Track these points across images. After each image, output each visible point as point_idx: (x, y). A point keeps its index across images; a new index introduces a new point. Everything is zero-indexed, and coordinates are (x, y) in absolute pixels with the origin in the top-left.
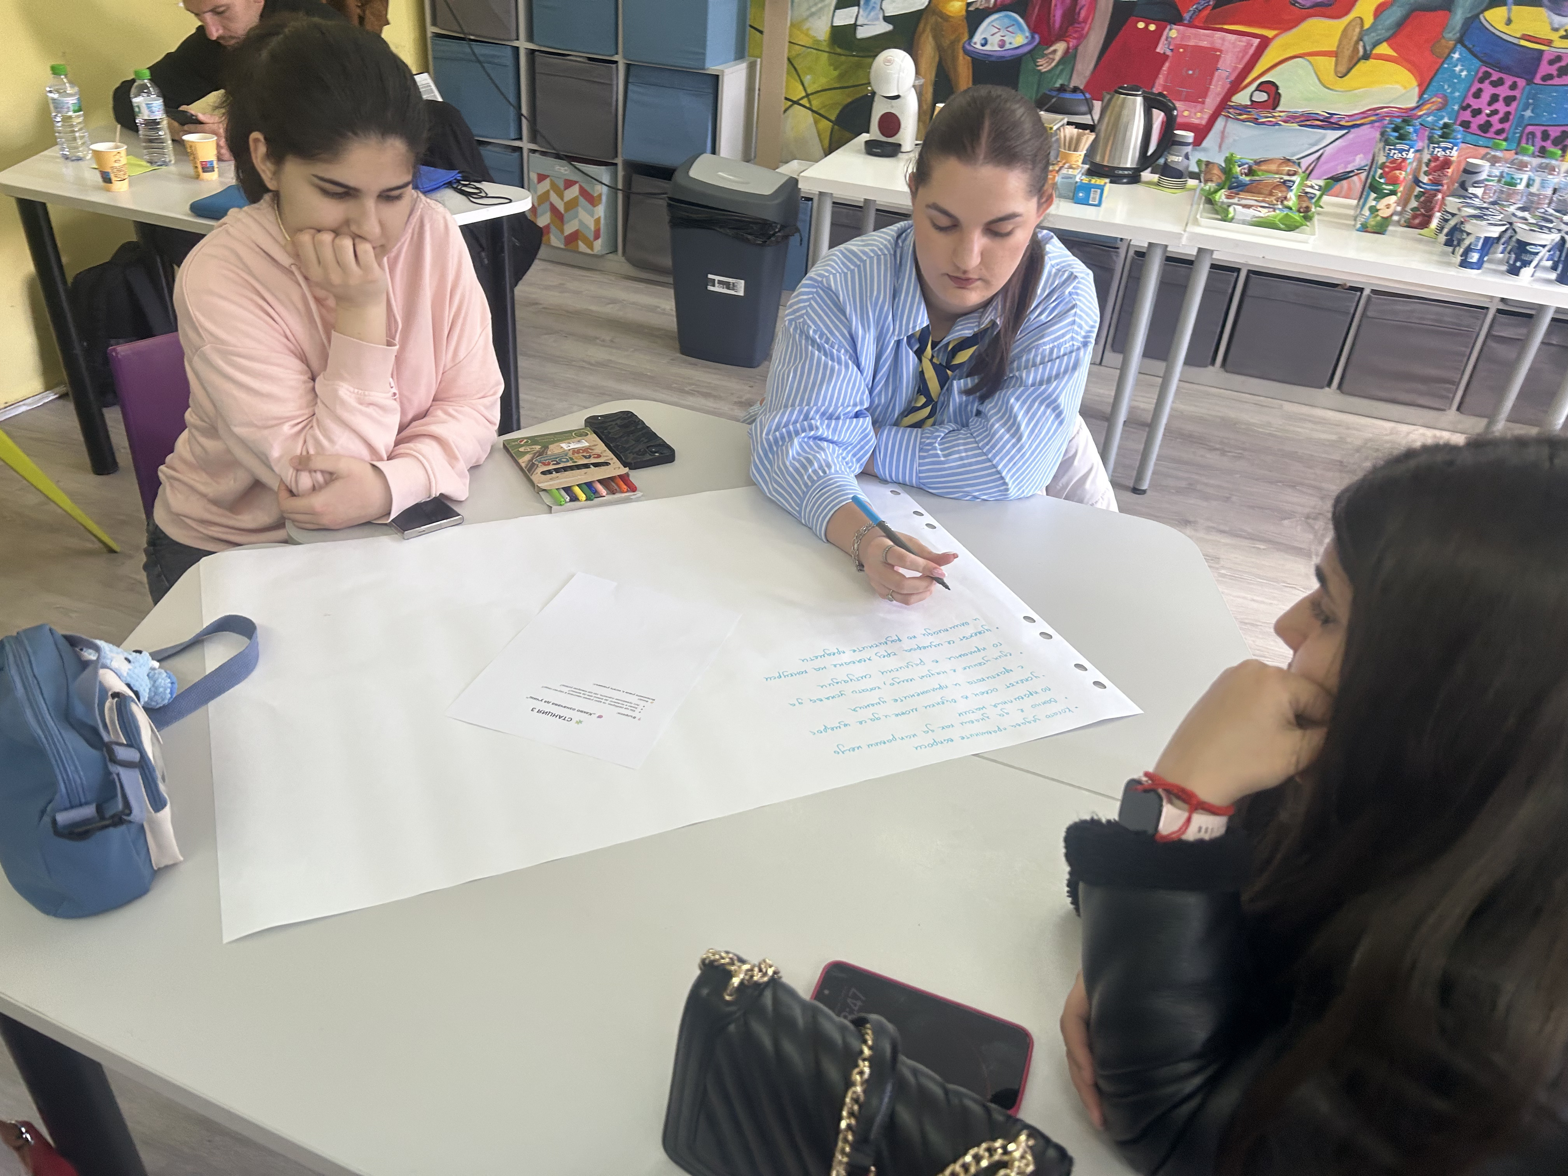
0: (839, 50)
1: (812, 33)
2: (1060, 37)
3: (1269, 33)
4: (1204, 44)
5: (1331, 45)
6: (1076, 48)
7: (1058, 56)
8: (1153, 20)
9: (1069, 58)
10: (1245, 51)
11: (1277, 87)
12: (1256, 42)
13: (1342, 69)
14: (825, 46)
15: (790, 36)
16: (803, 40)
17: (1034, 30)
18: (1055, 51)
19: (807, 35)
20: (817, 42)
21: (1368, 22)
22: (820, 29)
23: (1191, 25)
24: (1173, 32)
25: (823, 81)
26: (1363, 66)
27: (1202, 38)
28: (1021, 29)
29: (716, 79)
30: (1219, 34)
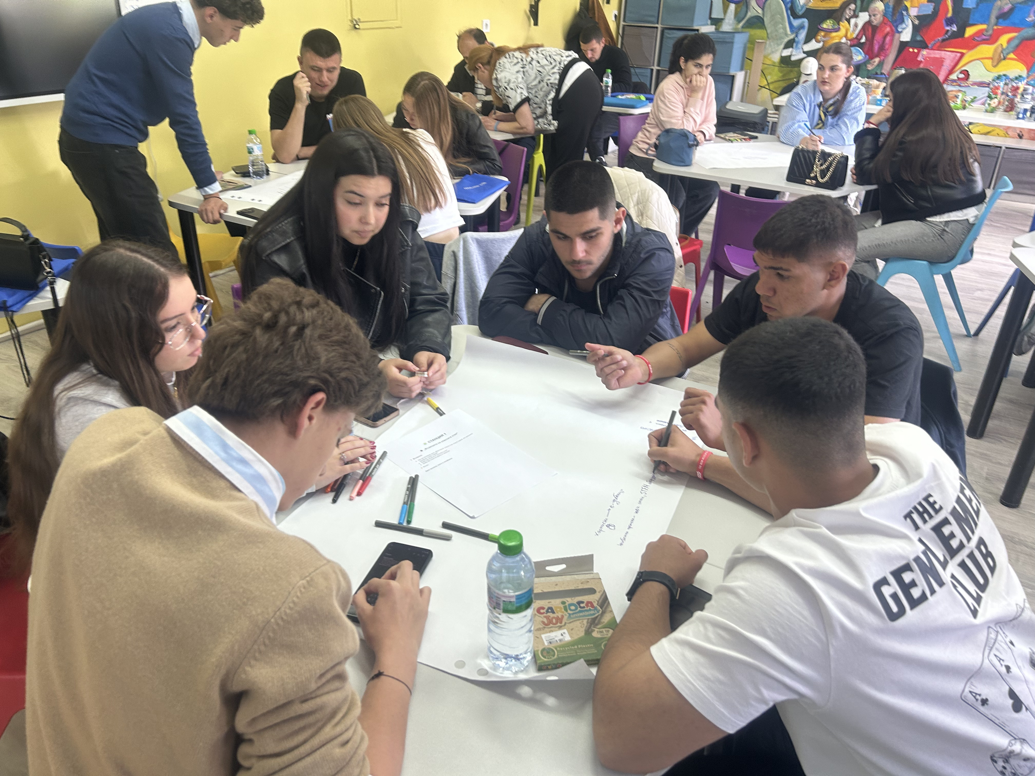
0: (783, 65)
1: (773, 59)
2: (877, 56)
3: (964, 51)
4: (937, 56)
5: (990, 55)
6: (884, 60)
7: (876, 64)
8: (916, 48)
9: (881, 64)
10: (954, 58)
11: (967, 71)
12: (959, 55)
13: (995, 64)
14: (777, 64)
15: (763, 61)
16: (768, 62)
17: (866, 53)
18: (875, 62)
19: (770, 60)
20: (774, 62)
21: (1005, 45)
22: (776, 58)
23: (932, 49)
24: (924, 52)
25: (775, 78)
26: (1004, 62)
27: (937, 54)
28: (861, 53)
29: (733, 77)
30: (943, 52)
